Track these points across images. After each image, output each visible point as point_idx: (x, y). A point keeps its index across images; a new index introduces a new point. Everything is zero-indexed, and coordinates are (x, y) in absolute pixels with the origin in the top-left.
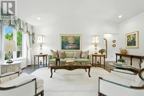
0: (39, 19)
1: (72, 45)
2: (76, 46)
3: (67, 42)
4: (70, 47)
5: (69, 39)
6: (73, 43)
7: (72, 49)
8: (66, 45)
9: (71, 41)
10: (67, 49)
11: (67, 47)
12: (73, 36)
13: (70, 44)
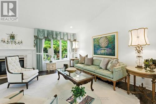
0: (71, 27)
1: (104, 50)
2: (109, 51)
3: (99, 45)
4: (103, 52)
5: (100, 41)
6: (106, 45)
7: (104, 55)
8: (98, 49)
9: (103, 43)
10: (99, 55)
11: (99, 52)
12: (106, 37)
13: (102, 48)
